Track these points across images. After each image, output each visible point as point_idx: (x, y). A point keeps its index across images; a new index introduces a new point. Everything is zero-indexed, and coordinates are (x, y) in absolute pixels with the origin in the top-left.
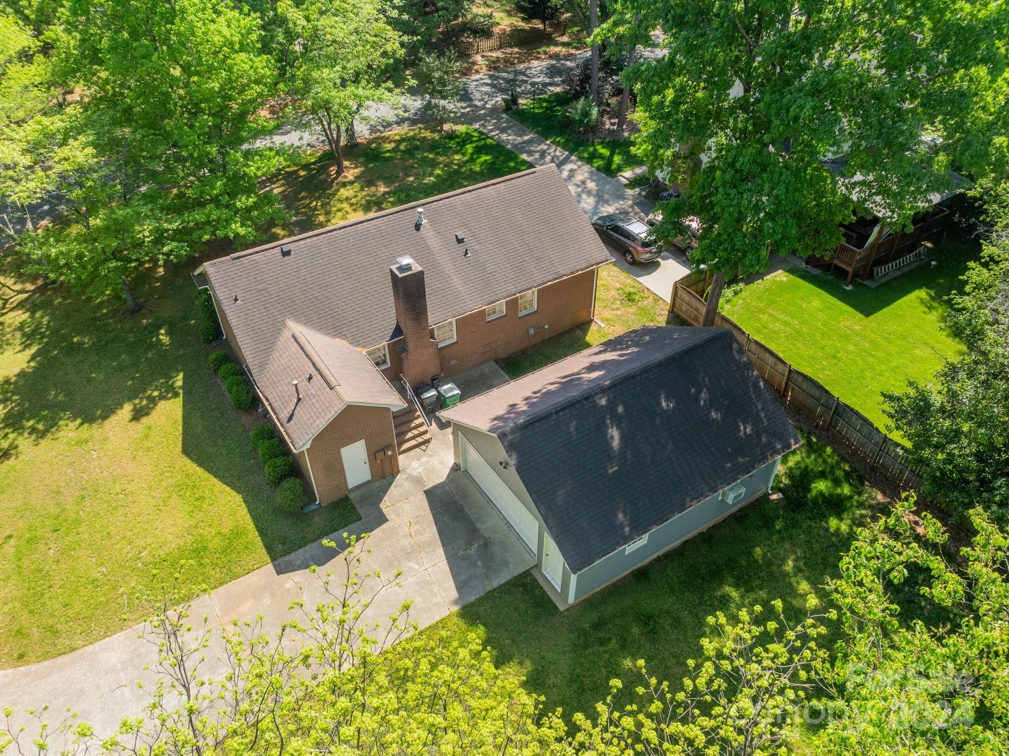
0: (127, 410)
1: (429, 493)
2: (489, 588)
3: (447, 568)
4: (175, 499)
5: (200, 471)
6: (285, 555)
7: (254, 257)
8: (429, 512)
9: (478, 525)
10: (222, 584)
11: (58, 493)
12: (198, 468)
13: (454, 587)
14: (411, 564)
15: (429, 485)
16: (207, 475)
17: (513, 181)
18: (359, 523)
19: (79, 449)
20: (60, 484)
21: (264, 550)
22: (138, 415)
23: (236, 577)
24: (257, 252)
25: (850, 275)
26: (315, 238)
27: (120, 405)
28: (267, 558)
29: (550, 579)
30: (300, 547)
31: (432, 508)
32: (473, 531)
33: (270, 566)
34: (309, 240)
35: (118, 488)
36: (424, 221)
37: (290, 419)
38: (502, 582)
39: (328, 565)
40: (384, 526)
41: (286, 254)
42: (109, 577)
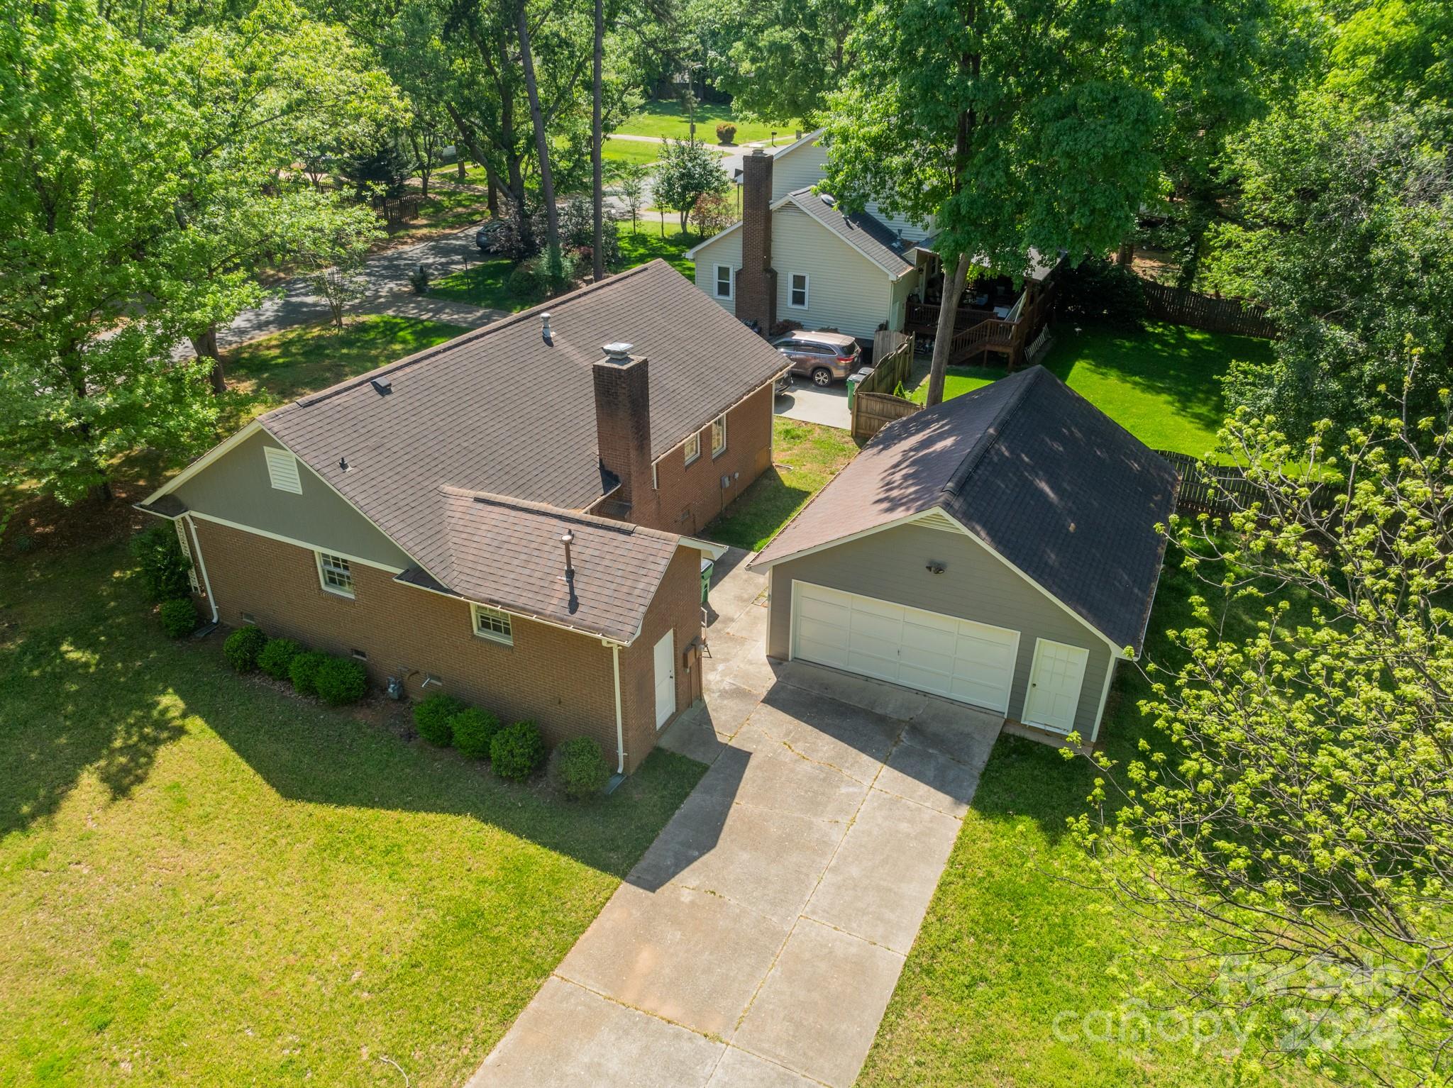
0: (89, 784)
1: (772, 699)
2: (976, 773)
3: (896, 773)
4: (342, 871)
5: (351, 812)
6: (637, 860)
7: (336, 400)
8: (796, 721)
9: (878, 711)
10: (564, 951)
11: (46, 962)
12: (340, 811)
13: (932, 790)
14: (843, 790)
15: (763, 693)
16: (367, 814)
17: (629, 280)
18: (709, 772)
19: (33, 874)
20: (40, 945)
21: (591, 871)
22: (120, 786)
23: (580, 929)
24: (337, 393)
25: (1011, 360)
26: (416, 366)
27: (71, 781)
28: (608, 879)
29: (1042, 727)
30: (651, 841)
31: (797, 715)
32: (883, 722)
33: (625, 888)
34: (408, 370)
35: (192, 901)
36: (552, 334)
37: (574, 605)
38: (986, 758)
39: (720, 842)
40: (753, 762)
41: (384, 391)
42: (315, 1045)
